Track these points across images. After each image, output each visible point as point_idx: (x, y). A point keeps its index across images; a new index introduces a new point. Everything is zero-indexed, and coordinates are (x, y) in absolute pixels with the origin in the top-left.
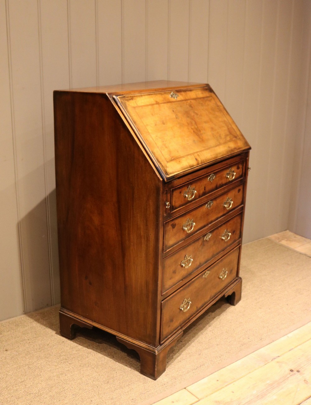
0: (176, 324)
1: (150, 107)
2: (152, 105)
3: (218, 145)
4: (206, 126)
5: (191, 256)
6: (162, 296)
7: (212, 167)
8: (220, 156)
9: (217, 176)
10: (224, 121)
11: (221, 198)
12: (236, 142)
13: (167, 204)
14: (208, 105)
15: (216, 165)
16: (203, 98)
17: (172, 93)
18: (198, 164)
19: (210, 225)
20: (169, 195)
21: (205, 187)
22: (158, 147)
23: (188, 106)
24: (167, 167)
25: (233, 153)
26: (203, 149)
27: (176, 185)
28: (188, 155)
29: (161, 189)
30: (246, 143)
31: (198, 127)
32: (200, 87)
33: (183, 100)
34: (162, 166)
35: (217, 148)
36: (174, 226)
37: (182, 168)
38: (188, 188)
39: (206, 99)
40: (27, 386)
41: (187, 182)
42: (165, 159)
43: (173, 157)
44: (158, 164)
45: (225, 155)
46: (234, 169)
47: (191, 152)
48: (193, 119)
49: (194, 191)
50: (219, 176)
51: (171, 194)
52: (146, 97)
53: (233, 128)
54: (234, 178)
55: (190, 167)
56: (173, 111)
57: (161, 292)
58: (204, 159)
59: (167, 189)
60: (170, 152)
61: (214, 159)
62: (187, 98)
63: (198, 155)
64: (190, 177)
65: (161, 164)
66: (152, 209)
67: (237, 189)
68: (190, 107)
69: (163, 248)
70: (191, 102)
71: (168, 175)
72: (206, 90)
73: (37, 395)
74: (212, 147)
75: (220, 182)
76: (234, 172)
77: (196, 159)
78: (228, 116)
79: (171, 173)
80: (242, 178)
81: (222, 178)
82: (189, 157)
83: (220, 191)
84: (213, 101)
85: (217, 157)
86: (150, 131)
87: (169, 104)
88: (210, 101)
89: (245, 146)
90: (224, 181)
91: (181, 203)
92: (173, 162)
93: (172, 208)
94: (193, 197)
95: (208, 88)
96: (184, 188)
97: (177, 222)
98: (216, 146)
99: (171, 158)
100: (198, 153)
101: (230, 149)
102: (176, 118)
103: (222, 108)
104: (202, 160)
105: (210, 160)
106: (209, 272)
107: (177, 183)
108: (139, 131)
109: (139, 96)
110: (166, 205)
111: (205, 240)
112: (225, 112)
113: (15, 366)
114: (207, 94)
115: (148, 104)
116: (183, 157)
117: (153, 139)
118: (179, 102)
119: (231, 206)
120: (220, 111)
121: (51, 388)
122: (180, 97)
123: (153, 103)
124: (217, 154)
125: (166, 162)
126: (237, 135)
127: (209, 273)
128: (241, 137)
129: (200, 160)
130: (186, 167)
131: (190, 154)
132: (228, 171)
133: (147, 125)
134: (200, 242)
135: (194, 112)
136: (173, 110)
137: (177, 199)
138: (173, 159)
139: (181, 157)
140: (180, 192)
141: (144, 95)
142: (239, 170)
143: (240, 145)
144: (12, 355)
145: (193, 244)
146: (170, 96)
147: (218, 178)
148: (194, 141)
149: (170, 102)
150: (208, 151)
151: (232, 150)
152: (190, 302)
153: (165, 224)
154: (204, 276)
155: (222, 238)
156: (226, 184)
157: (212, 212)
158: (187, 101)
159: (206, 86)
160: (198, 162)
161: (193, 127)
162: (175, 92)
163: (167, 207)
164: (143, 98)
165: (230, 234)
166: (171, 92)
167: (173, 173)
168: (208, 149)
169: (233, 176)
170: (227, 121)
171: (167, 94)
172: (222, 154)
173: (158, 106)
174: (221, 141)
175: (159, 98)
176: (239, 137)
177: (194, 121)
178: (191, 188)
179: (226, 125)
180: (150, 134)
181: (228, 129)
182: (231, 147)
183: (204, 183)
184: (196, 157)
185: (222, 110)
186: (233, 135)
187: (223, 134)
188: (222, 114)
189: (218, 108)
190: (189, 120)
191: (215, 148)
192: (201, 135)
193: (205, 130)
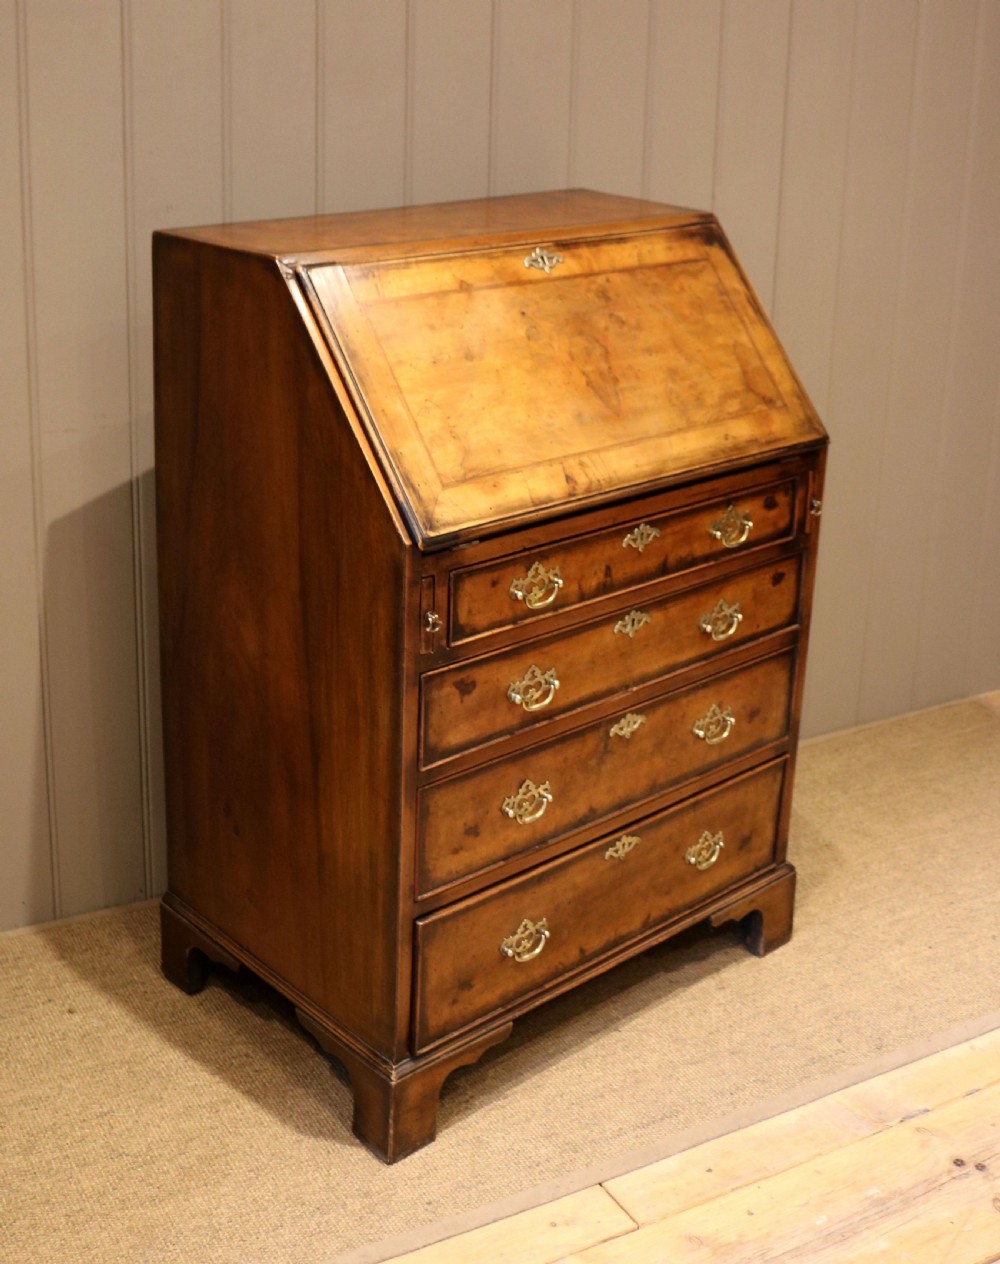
0: (484, 996)
1: (432, 301)
2: (441, 294)
3: (680, 430)
4: (643, 361)
5: (547, 785)
6: (415, 902)
7: (640, 503)
8: (675, 469)
9: (669, 530)
10: (736, 345)
11: (689, 603)
12: (763, 419)
13: (430, 619)
14: (682, 289)
15: (661, 497)
16: (668, 265)
17: (538, 250)
18: (571, 495)
19: (635, 689)
20: (441, 594)
21: (608, 568)
22: (421, 437)
23: (592, 296)
24: (436, 501)
25: (740, 456)
26: (608, 444)
27: (475, 562)
28: (538, 464)
29: (407, 573)
30: (811, 421)
31: (610, 368)
32: (670, 225)
33: (576, 276)
34: (420, 499)
35: (674, 438)
36: (465, 688)
37: (499, 506)
38: (528, 569)
39: (678, 269)
41: (525, 550)
42: (439, 475)
43: (471, 471)
44: (403, 493)
45: (704, 462)
46: (746, 508)
47: (558, 452)
48: (597, 341)
49: (556, 579)
50: (674, 533)
51: (449, 589)
52: (426, 267)
53: (766, 370)
54: (743, 539)
55: (535, 505)
56: (523, 314)
57: (414, 890)
58: (600, 478)
59: (434, 573)
60: (467, 452)
61: (644, 477)
62: (596, 268)
63: (581, 464)
64: (539, 535)
65: (415, 491)
66: (383, 630)
67: (766, 576)
68: (598, 297)
69: (418, 754)
70: (608, 281)
71: (432, 528)
72: (691, 235)
74: (650, 438)
75: (681, 552)
77: (568, 478)
78: (759, 333)
79: (447, 525)
80: (790, 538)
81: (688, 538)
82: (541, 470)
83: (676, 580)
84: (708, 277)
85: (661, 472)
86: (404, 384)
87: (512, 291)
88: (694, 275)
89: (801, 434)
90: (699, 549)
91: (497, 618)
92: (466, 488)
93: (455, 629)
94: (551, 599)
95: (707, 231)
96: (511, 569)
97: (480, 675)
98: (670, 433)
99: (465, 474)
100: (584, 459)
101: (729, 443)
102: (529, 338)
103: (740, 298)
104: (591, 483)
105: (629, 481)
106: (634, 840)
107: (474, 553)
108: (363, 384)
109: (397, 267)
110: (427, 624)
111: (611, 734)
112: (751, 312)
114: (690, 250)
115: (425, 290)
116: (516, 470)
117: (408, 410)
118: (557, 283)
119: (732, 631)
120: (730, 308)
122: (566, 264)
123: (445, 288)
124: (665, 462)
125: (437, 488)
126: (780, 396)
127: (636, 845)
128: (792, 402)
129: (582, 480)
130: (517, 504)
131: (550, 460)
132: (722, 515)
133: (400, 363)
134: (591, 742)
135: (611, 315)
136: (524, 310)
137: (475, 602)
138: (470, 475)
139: (502, 472)
140: (494, 584)
141: (417, 262)
142: (773, 513)
143: (784, 429)
145: (558, 747)
146: (526, 264)
147: (669, 540)
148: (580, 415)
149: (519, 282)
150: (626, 451)
151: (736, 448)
152: (547, 933)
153: (423, 681)
154: (610, 852)
155: (697, 731)
156: (706, 558)
157: (646, 646)
158: (592, 278)
159: (696, 220)
160: (574, 489)
161: (589, 368)
162: (553, 248)
163: (428, 630)
164: (414, 270)
165: (733, 720)
166: (534, 249)
167: (456, 523)
168: (631, 443)
169: (742, 533)
170: (749, 345)
171: (516, 256)
172: (686, 461)
173: (462, 296)
174: (699, 416)
175: (478, 270)
176: (787, 401)
177: (602, 346)
178: (542, 570)
179: (739, 359)
180: (401, 392)
181: (745, 373)
182: (734, 438)
183: (604, 552)
184: (568, 472)
185: (739, 307)
186: (757, 394)
187: (714, 390)
188: (735, 319)
189: (725, 298)
190: (581, 342)
191: (665, 441)
192: (617, 394)
193: (637, 377)
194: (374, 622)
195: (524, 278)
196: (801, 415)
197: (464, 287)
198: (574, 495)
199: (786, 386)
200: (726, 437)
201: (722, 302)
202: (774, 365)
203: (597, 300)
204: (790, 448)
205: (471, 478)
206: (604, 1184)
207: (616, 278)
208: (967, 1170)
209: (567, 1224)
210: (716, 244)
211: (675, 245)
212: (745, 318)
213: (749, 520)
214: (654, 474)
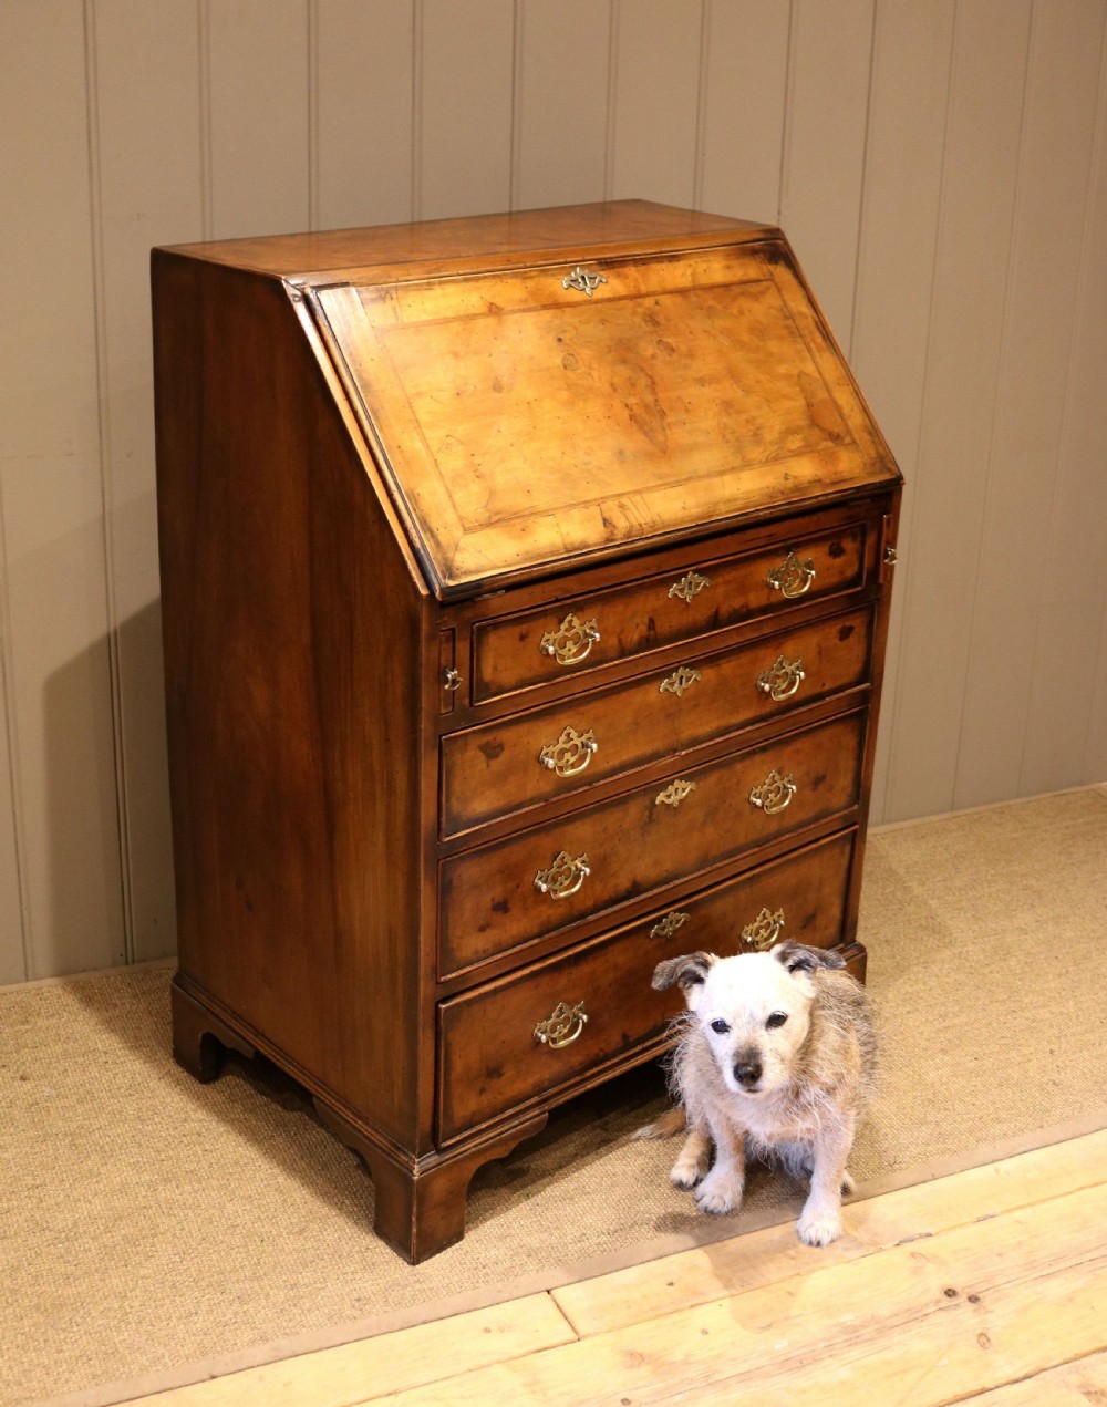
0: (515, 1084)
1: (456, 326)
2: (469, 319)
3: (733, 469)
4: (694, 393)
5: (585, 858)
6: (438, 983)
7: (689, 549)
9: (720, 580)
10: (801, 375)
11: (745, 658)
12: (830, 458)
13: (449, 676)
14: (742, 313)
15: (710, 543)
16: (726, 286)
17: (578, 269)
18: (608, 540)
19: (684, 753)
20: (463, 648)
21: (651, 621)
22: (442, 477)
23: (637, 320)
24: (456, 547)
25: (802, 498)
26: (652, 483)
27: (502, 613)
28: (572, 506)
29: (424, 626)
30: (884, 459)
31: (656, 400)
33: (621, 298)
34: (438, 544)
35: (726, 478)
36: (492, 751)
37: (527, 553)
38: (561, 621)
39: (737, 290)
40: (44, 1205)
41: (557, 601)
42: (461, 518)
43: (496, 513)
46: (808, 555)
47: (594, 494)
48: (643, 370)
49: (592, 633)
50: (727, 583)
51: (472, 643)
52: (451, 288)
53: (835, 402)
54: (806, 589)
55: (567, 552)
56: (560, 340)
57: (437, 971)
58: (643, 522)
59: (455, 626)
60: (492, 493)
61: (691, 521)
62: (644, 289)
63: (622, 506)
64: (572, 584)
65: (433, 536)
66: (398, 688)
67: (833, 629)
68: (645, 321)
69: (439, 823)
70: (657, 303)
71: (451, 577)
72: (754, 252)
73: (63, 1235)
74: (700, 477)
75: (737, 603)
76: (810, 566)
77: (606, 522)
78: (828, 363)
79: (467, 573)
80: (859, 588)
81: (743, 588)
82: (575, 513)
83: (730, 635)
84: (772, 299)
85: (713, 515)
86: (424, 417)
87: (547, 315)
88: (756, 297)
89: (871, 474)
90: (755, 599)
91: (527, 675)
92: (491, 533)
93: (478, 688)
94: (585, 655)
95: (772, 248)
96: (542, 621)
97: (507, 736)
98: (722, 473)
99: (490, 517)
100: (625, 500)
101: (790, 484)
102: (566, 367)
103: (807, 323)
104: (632, 527)
105: (675, 525)
106: (684, 916)
107: (499, 604)
108: (377, 418)
109: (418, 288)
110: (446, 681)
111: (657, 802)
112: (819, 339)
113: (32, 1133)
114: (752, 269)
115: (449, 314)
116: (548, 513)
117: (427, 446)
118: (599, 305)
119: (794, 690)
120: (795, 333)
121: (116, 1221)
122: (610, 285)
123: (472, 311)
124: (717, 504)
125: (458, 533)
126: (849, 431)
127: (686, 921)
128: (863, 438)
129: (622, 525)
130: (547, 550)
131: (586, 502)
132: (779, 563)
133: (420, 394)
134: (634, 810)
135: (660, 341)
136: (562, 336)
137: (501, 660)
138: (496, 518)
139: (532, 514)
140: (522, 637)
141: (441, 283)
142: (839, 561)
143: (852, 468)
144: (37, 1095)
145: (597, 816)
146: (565, 285)
147: (721, 590)
148: (621, 452)
149: (556, 305)
150: (672, 492)
151: (797, 489)
152: (585, 1018)
153: (443, 742)
154: (656, 930)
155: (754, 800)
156: (764, 610)
157: (696, 706)
158: (639, 300)
159: (761, 236)
160: (612, 532)
162: (595, 267)
163: (447, 687)
164: (438, 291)
165: (794, 787)
166: (574, 268)
167: (478, 572)
168: (679, 483)
169: (804, 582)
170: (817, 376)
171: (553, 275)
172: (740, 503)
173: (492, 321)
174: (756, 453)
175: (509, 291)
176: (856, 437)
177: (648, 376)
178: (576, 622)
179: (803, 390)
180: (420, 427)
181: (809, 405)
182: (795, 477)
183: (645, 604)
184: (606, 515)
185: (805, 332)
186: (823, 430)
187: (773, 425)
188: (800, 346)
189: (789, 322)
190: (624, 372)
191: (716, 481)
192: (664, 429)
193: (687, 411)
194: (389, 678)
195: (561, 300)
196: (873, 454)
197: (494, 310)
198: (612, 540)
199: (856, 420)
200: (786, 477)
201: (787, 327)
202: (844, 398)
203: (643, 324)
204: (858, 489)
205: (496, 522)
206: (553, 1292)
207: (666, 300)
208: (958, 1301)
209: (502, 1330)
210: (782, 262)
211: (734, 263)
212: (812, 345)
213: (811, 569)
214: (703, 518)
